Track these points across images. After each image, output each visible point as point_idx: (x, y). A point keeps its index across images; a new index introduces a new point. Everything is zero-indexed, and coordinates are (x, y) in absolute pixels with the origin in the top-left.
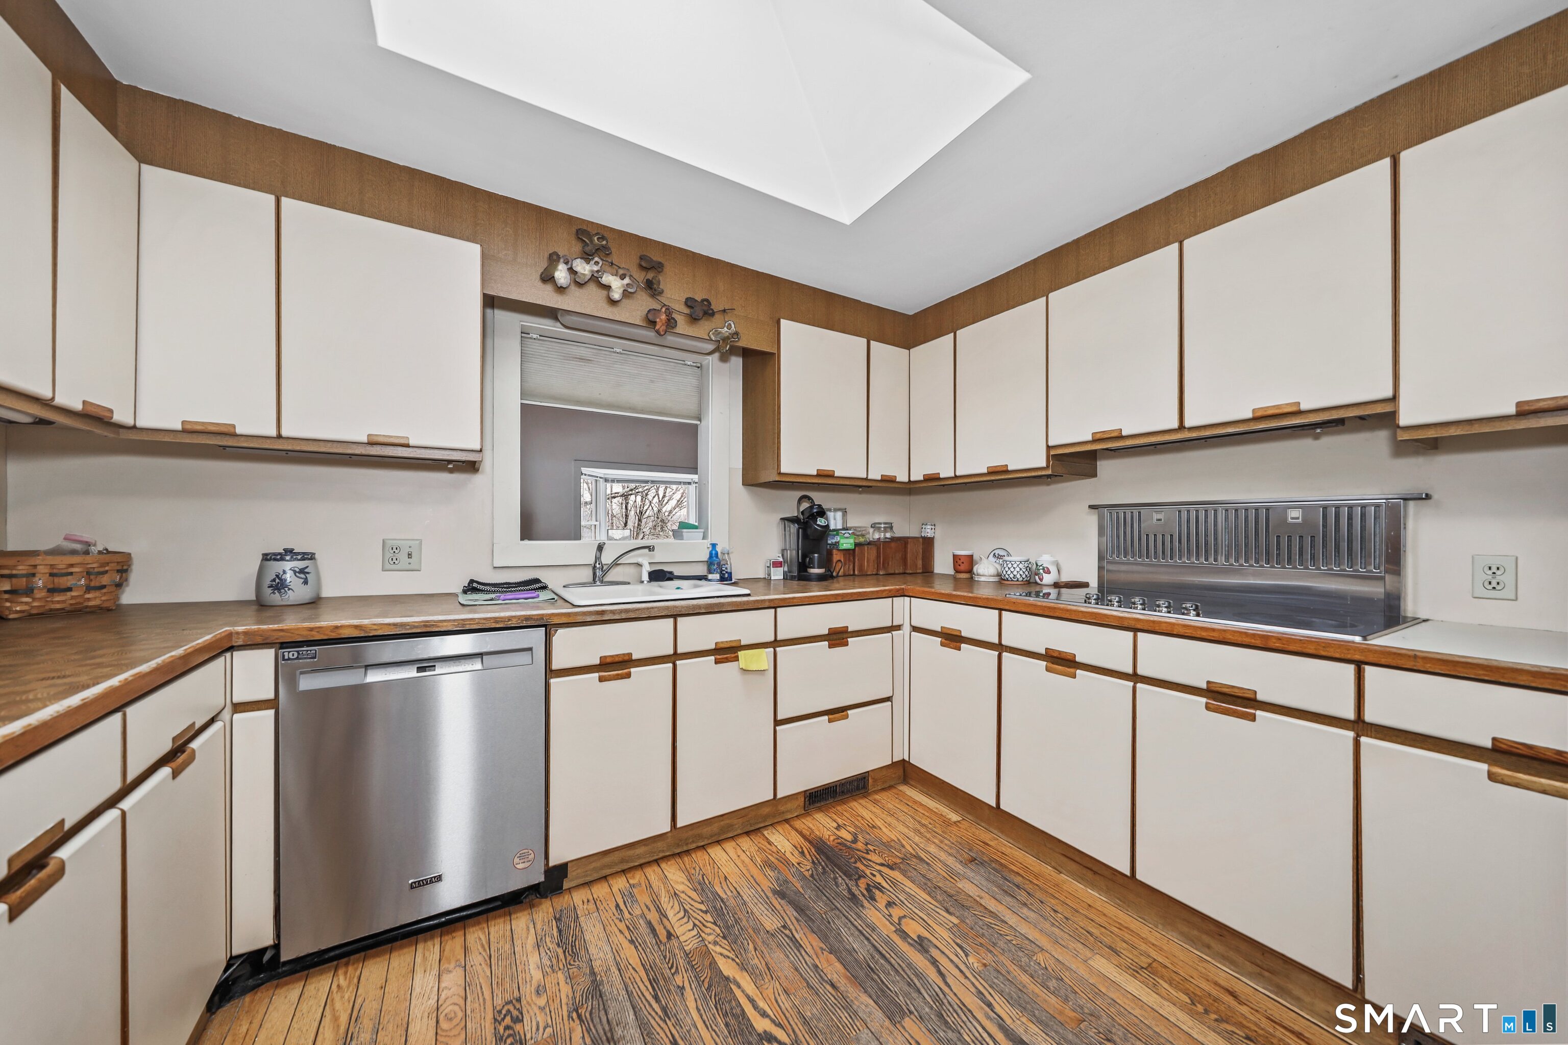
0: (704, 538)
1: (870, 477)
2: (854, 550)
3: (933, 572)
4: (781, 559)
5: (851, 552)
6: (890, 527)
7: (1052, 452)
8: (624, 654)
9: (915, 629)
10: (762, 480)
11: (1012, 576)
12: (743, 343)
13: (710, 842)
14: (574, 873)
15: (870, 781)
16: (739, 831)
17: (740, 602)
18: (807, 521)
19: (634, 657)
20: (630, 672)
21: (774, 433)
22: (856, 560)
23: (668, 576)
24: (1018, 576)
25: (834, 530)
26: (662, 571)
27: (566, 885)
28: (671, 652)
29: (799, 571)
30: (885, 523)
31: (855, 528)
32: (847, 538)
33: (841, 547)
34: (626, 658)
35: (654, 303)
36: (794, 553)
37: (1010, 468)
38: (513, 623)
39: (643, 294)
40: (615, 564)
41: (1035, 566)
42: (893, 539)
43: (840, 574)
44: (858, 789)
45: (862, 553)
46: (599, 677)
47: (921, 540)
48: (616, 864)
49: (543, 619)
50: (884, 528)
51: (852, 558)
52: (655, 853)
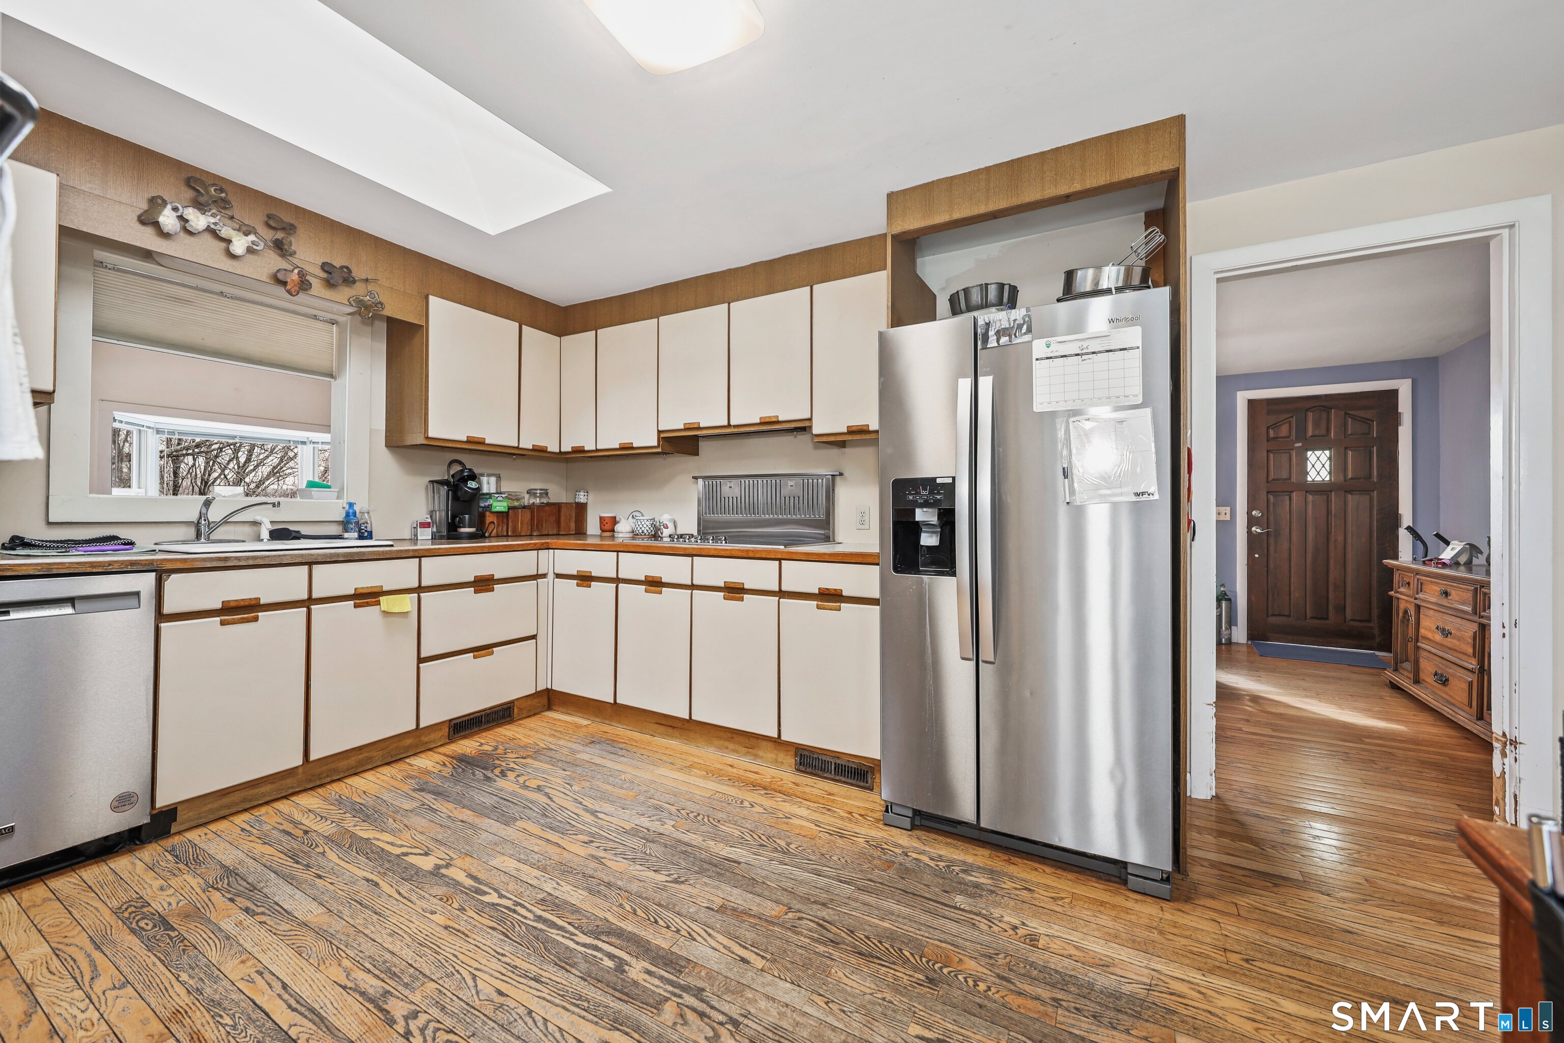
0: (338, 498)
1: (520, 446)
2: (507, 513)
3: (585, 534)
4: (429, 520)
5: (505, 515)
6: (545, 493)
7: (662, 435)
8: (251, 599)
9: (558, 576)
10: (409, 443)
11: (641, 531)
12: (388, 312)
13: (346, 775)
14: (184, 817)
15: (516, 710)
16: (379, 763)
17: (383, 552)
18: (457, 485)
19: (262, 602)
20: (258, 616)
21: (422, 400)
22: (510, 522)
23: (294, 534)
24: (645, 531)
25: (487, 494)
26: (287, 529)
27: (173, 830)
28: (305, 597)
29: (449, 530)
30: (540, 490)
31: (510, 494)
32: (500, 501)
33: (494, 510)
34: (253, 602)
35: (284, 262)
36: (444, 514)
37: (634, 446)
38: (115, 568)
39: (271, 252)
40: (225, 521)
41: (658, 523)
42: (548, 504)
43: (493, 534)
44: (503, 717)
45: (516, 515)
46: (221, 620)
47: (574, 505)
48: (237, 804)
49: (152, 564)
50: (540, 493)
51: (505, 521)
52: (283, 790)
